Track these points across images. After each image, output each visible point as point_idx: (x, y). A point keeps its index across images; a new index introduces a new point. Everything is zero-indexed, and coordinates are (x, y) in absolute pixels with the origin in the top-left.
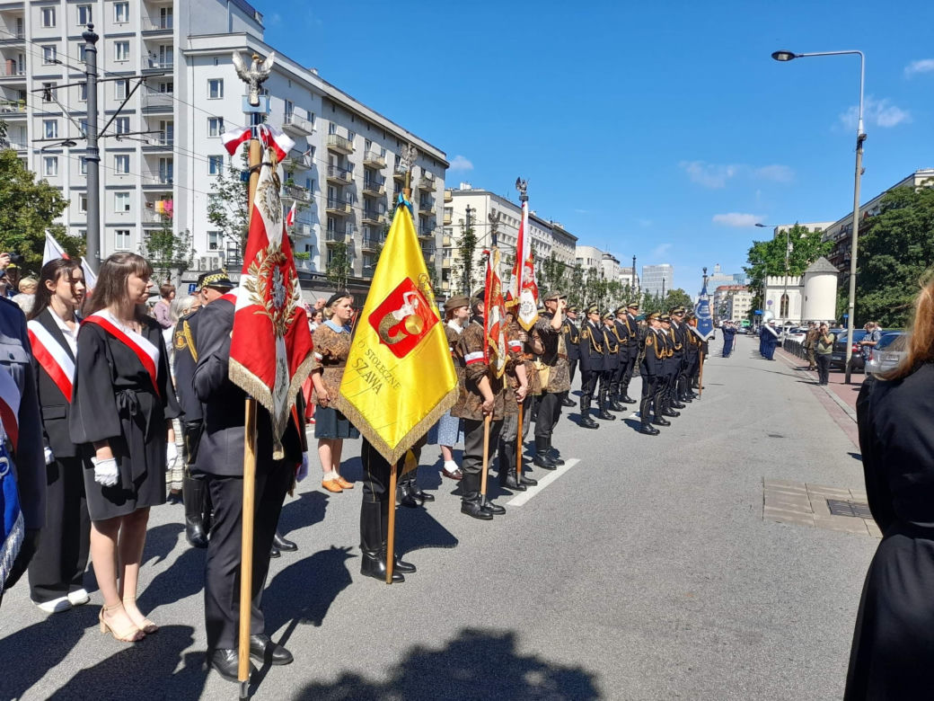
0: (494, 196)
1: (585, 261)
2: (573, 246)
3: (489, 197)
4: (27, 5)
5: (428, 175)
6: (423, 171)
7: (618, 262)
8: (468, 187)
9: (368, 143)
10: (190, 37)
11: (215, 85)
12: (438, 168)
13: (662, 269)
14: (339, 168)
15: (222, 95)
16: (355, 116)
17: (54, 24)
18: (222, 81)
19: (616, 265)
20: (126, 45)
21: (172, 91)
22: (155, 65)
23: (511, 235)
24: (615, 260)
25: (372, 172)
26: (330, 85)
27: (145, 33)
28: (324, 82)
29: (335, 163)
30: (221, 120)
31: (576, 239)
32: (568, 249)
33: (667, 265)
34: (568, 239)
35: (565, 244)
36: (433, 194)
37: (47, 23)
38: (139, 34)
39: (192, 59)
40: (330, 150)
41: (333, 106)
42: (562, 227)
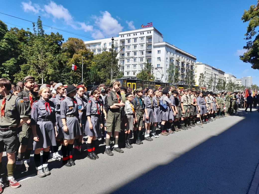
0: (205, 65)
1: (227, 78)
2: (224, 74)
3: (204, 65)
4: (125, 40)
5: (192, 62)
6: (192, 61)
7: (236, 78)
8: (198, 63)
9: (182, 57)
10: (154, 43)
11: (159, 51)
12: (194, 60)
13: (248, 78)
14: (178, 64)
15: (160, 53)
16: (180, 53)
17: (130, 42)
18: (160, 51)
19: (235, 78)
20: (143, 45)
21: (151, 53)
22: (147, 48)
23: (210, 73)
24: (235, 77)
25: (183, 63)
26: (177, 47)
27: (146, 43)
28: (176, 47)
29: (177, 63)
30: (160, 58)
31: (224, 73)
32: (222, 75)
33: (250, 77)
34: (222, 73)
35: (222, 74)
36: (193, 66)
37: (128, 42)
38: (145, 43)
39: (155, 47)
40: (176, 60)
41: (177, 51)
42: (221, 70)
